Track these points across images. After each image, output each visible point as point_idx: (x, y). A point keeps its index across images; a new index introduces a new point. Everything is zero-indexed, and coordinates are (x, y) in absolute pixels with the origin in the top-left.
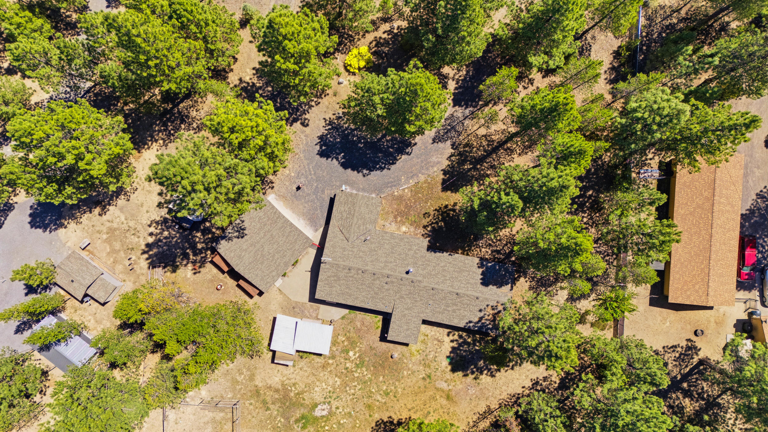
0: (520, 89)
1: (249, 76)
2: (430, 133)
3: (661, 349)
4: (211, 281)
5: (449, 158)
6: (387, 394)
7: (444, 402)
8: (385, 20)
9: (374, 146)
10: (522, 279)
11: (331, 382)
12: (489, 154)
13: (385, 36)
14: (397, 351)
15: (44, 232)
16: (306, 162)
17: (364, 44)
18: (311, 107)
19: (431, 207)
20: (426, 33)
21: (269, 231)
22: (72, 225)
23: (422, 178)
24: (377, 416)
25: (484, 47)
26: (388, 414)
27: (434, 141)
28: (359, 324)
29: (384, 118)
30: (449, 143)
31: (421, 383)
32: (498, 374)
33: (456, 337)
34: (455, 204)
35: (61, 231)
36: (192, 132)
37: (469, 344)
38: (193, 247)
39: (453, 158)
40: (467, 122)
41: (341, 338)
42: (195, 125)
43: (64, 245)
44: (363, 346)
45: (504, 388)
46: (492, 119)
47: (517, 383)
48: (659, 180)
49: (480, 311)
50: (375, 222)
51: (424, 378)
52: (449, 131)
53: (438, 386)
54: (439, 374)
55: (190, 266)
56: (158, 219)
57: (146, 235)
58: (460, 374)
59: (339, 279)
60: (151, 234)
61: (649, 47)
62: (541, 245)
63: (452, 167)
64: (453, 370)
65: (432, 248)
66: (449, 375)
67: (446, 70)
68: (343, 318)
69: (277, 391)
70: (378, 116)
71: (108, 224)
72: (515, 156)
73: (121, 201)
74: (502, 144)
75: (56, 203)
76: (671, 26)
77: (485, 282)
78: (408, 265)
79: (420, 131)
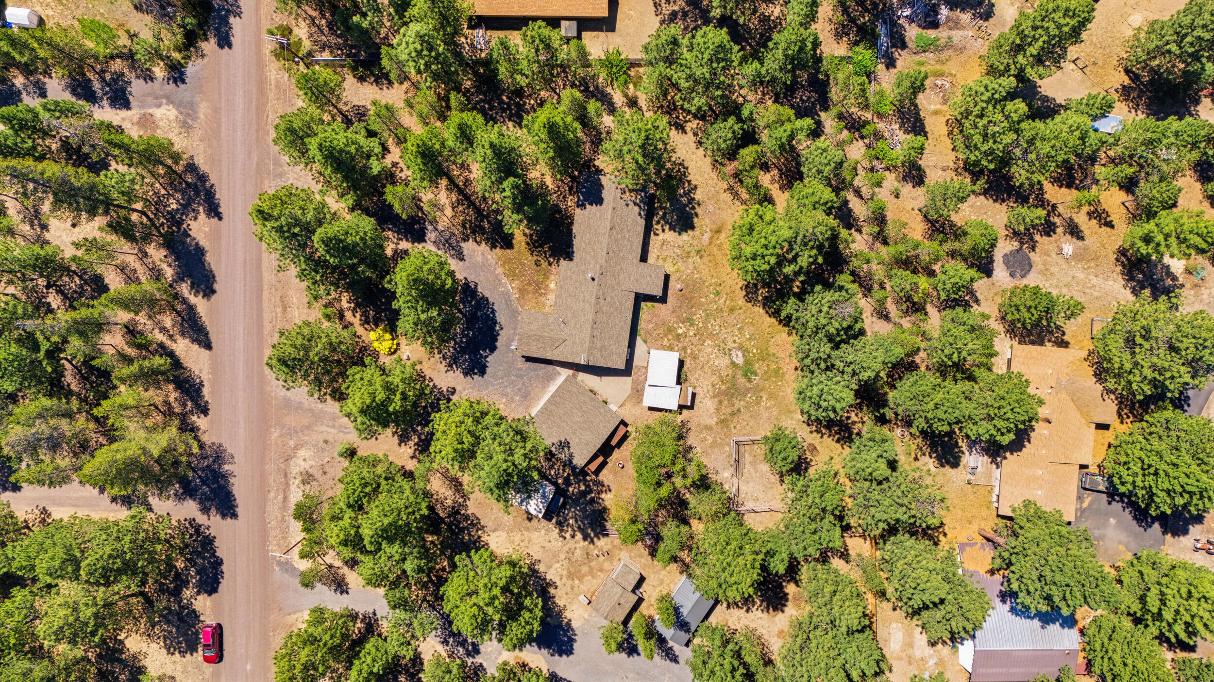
0: (403, 175)
1: (408, 450)
2: (453, 264)
3: (659, 18)
4: (615, 474)
5: (479, 243)
6: (718, 293)
7: (723, 236)
8: (341, 316)
9: (471, 320)
10: (597, 163)
11: (709, 350)
12: (472, 204)
13: (358, 315)
14: (675, 285)
15: (575, 641)
16: (491, 388)
17: (367, 336)
18: (435, 386)
19: (529, 259)
20: (357, 273)
21: (560, 417)
22: (568, 614)
23: (499, 270)
24: (741, 302)
25: (367, 219)
26: (738, 291)
27: (462, 259)
28: (651, 326)
29: (441, 310)
30: (463, 244)
31: (705, 259)
32: (693, 183)
33: (659, 227)
34: (525, 235)
35: (574, 624)
36: (468, 503)
37: (665, 214)
38: (583, 494)
39: (478, 239)
40: (440, 228)
41: (665, 342)
42: (461, 500)
43: (588, 621)
44: (672, 320)
45: (706, 176)
46: (435, 205)
47: (700, 163)
48: (487, 29)
49: (627, 205)
50: (546, 315)
51: (701, 257)
52: (450, 245)
53: (707, 242)
54: (695, 242)
55: (603, 496)
56: (557, 530)
57: (573, 541)
58: (695, 220)
59: (604, 346)
60: (573, 537)
61: (352, 47)
62: (551, 154)
63: (487, 240)
64: (692, 227)
65: (569, 256)
66: (697, 232)
67: (389, 252)
68: (645, 342)
69: (720, 402)
70: (439, 315)
71: (564, 579)
72: (472, 176)
73: (541, 568)
74: (460, 191)
75: (541, 614)
76: (330, 25)
77: (599, 201)
78: (586, 279)
79: (451, 274)
